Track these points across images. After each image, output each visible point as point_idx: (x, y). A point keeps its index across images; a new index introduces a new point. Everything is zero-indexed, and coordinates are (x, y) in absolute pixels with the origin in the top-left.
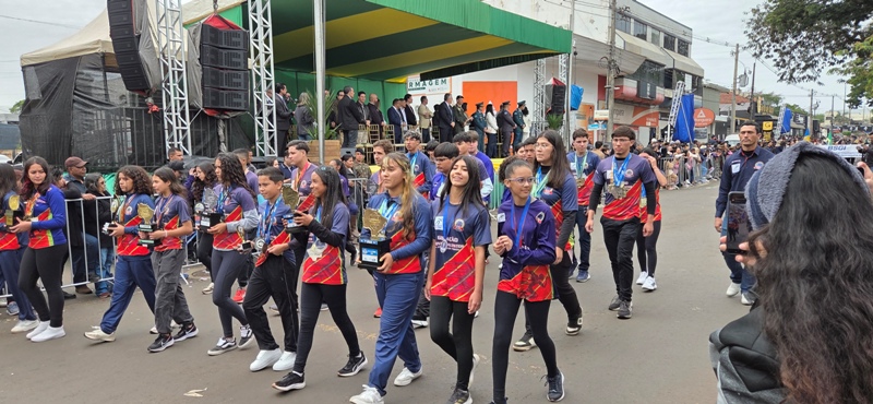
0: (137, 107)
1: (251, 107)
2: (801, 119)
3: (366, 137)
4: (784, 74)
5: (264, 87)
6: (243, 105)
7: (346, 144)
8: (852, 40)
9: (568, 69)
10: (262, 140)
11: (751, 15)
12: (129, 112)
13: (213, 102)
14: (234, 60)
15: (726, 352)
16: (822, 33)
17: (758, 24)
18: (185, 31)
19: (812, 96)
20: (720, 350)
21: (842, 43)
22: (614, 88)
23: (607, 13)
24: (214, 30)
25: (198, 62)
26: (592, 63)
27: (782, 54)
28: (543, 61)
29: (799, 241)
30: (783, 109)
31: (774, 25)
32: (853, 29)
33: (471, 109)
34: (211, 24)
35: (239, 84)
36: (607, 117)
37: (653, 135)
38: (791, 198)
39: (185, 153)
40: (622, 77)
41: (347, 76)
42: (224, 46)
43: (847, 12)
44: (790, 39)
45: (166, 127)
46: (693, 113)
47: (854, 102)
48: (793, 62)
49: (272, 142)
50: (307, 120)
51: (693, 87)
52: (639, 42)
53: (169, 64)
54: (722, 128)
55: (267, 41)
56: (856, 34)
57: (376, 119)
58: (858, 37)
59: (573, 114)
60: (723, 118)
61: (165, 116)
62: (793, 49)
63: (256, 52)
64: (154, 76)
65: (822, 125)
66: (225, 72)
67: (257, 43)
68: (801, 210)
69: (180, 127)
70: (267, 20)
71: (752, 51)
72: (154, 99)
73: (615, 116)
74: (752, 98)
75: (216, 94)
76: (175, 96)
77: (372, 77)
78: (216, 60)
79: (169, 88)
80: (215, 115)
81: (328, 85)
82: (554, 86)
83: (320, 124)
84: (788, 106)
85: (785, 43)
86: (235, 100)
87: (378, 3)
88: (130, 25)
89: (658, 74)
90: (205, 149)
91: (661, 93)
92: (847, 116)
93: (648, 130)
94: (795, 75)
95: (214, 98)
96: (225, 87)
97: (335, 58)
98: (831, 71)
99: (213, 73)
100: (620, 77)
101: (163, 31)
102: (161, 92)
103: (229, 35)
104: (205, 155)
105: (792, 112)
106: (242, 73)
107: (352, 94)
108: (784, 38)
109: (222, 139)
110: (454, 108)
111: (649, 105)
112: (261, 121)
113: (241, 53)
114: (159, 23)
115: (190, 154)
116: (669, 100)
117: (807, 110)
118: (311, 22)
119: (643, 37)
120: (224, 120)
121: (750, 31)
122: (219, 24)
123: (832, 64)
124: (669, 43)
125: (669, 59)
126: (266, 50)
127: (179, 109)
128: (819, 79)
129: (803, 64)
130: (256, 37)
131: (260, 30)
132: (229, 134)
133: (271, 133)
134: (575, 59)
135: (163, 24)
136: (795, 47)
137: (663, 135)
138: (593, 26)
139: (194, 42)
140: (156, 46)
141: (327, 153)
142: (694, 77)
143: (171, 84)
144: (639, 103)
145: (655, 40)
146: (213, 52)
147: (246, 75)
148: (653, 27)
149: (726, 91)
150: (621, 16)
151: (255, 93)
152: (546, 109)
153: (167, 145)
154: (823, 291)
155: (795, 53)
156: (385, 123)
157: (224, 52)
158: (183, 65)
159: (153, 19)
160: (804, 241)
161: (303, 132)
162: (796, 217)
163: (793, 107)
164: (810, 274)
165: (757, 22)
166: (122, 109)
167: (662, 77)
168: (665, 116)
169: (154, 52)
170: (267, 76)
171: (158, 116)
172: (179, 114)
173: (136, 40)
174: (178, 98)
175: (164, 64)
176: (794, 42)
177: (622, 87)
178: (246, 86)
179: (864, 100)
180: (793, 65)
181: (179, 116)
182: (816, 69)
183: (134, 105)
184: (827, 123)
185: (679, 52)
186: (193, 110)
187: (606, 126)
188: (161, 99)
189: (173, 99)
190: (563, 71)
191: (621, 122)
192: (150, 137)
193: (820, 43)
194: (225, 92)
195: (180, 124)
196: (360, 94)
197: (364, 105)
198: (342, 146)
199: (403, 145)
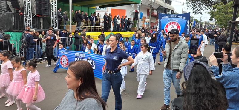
0: (16, 13)
1: (50, 14)
2: (198, 23)
3: (83, 24)
4: (194, 12)
5: (54, 9)
6: (48, 14)
7: (77, 26)
9: (139, 8)
10: (53, 24)
12: (13, 14)
13: (39, 13)
14: (45, 1)
15: (175, 108)
19: (201, 17)
20: (174, 107)
21: (209, 4)
22: (151, 13)
26: (146, 6)
28: (133, 5)
29: (193, 86)
30: (194, 20)
35: (47, 8)
36: (149, 21)
38: (192, 74)
39: (30, 27)
40: (154, 10)
41: (79, 5)
44: (196, 2)
45: (25, 19)
47: (211, 20)
49: (56, 25)
50: (66, 19)
51: (172, 14)
52: (158, 0)
53: (26, 1)
57: (86, 19)
58: (213, 3)
59: (140, 20)
61: (25, 16)
62: (197, 4)
64: (21, 4)
65: (203, 25)
66: (43, 4)
68: (194, 78)
71: (187, 5)
72: (21, 11)
73: (151, 20)
75: (40, 10)
76: (28, 10)
77: (85, 6)
78: (40, 0)
79: (26, 8)
80: (40, 16)
81: (73, 9)
82: (136, 12)
83: (70, 20)
84: (195, 20)
86: (45, 12)
89: (163, 9)
90: (36, 25)
92: (209, 23)
94: (197, 12)
96: (43, 8)
98: (206, 12)
99: (39, 4)
100: (153, 10)
102: (23, 9)
104: (36, 28)
105: (196, 21)
106: (48, 5)
107: (80, 12)
109: (41, 23)
110: (108, 17)
112: (53, 18)
115: (32, 27)
117: (199, 21)
120: (42, 18)
124: (166, 2)
125: (166, 5)
127: (29, 14)
129: (199, 9)
132: (43, 22)
133: (56, 22)
134: (141, 5)
141: (72, 29)
142: (172, 11)
143: (26, 7)
144: (157, 17)
147: (49, 5)
151: (51, 10)
152: (133, 18)
153: (25, 24)
154: (197, 99)
155: (197, 6)
156: (89, 20)
158: (30, 1)
160: (194, 86)
161: (65, 22)
162: (193, 80)
163: (196, 20)
164: (195, 94)
167: (164, 10)
170: (55, 6)
171: (23, 16)
172: (29, 15)
174: (28, 11)
176: (197, 3)
177: (153, 13)
178: (49, 8)
179: (214, 19)
180: (196, 9)
181: (29, 16)
182: (202, 11)
183: (15, 12)
184: (204, 24)
185: (169, 4)
186: (33, 15)
187: (149, 24)
188: (23, 11)
189: (27, 11)
190: (138, 8)
191: (153, 22)
192: (20, 22)
193: (204, 4)
194: (43, 10)
195: (29, 18)
196: (82, 12)
197: (83, 15)
198: (76, 27)
199: (94, 27)
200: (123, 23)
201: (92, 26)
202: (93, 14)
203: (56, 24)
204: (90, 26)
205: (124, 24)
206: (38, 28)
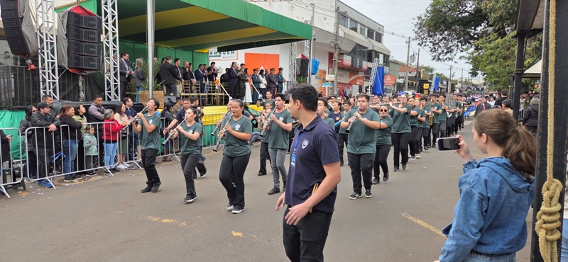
0: (19, 65)
1: (101, 68)
2: (445, 83)
3: (181, 89)
4: (435, 56)
5: (112, 55)
6: (96, 66)
7: (168, 94)
8: (472, 38)
9: (310, 49)
10: (110, 90)
11: (417, 20)
12: (14, 69)
13: (76, 64)
14: (91, 36)
16: (456, 32)
17: (421, 26)
18: (56, 14)
19: (450, 69)
21: (467, 39)
22: (337, 61)
23: (334, 15)
24: (77, 16)
25: (65, 37)
26: (325, 45)
27: (434, 44)
28: (295, 43)
30: (434, 79)
31: (429, 27)
32: (473, 31)
33: (250, 72)
34: (75, 11)
35: (94, 52)
36: (333, 79)
37: (360, 90)
39: (54, 98)
40: (343, 54)
41: (169, 47)
42: (84, 26)
43: (470, 22)
44: (438, 36)
45: (41, 80)
46: (383, 78)
47: (474, 74)
48: (440, 49)
49: (116, 91)
50: (141, 77)
51: (384, 62)
52: (353, 33)
53: (44, 37)
54: (400, 87)
55: (114, 24)
56: (475, 34)
57: (187, 77)
58: (476, 36)
59: (313, 77)
60: (401, 81)
61: (40, 72)
63: (107, 31)
64: (32, 44)
65: (456, 86)
66: (84, 44)
67: (107, 25)
69: (51, 80)
70: (115, 10)
71: (417, 42)
72: (33, 61)
73: (338, 78)
74: (418, 69)
75: (77, 59)
76: (48, 59)
77: (185, 48)
78: (78, 35)
79: (43, 53)
80: (77, 73)
81: (156, 54)
82: (302, 59)
83: (150, 80)
84: (438, 74)
85: (436, 38)
86: (91, 63)
87: (190, 3)
88: (16, 10)
89: (364, 52)
90: (68, 94)
91: (366, 64)
92: (470, 81)
93: (358, 87)
94: (441, 57)
95: (76, 61)
96: (84, 54)
97: (161, 36)
99: (76, 44)
100: (341, 54)
101: (40, 14)
102: (37, 56)
103: (87, 19)
104: (68, 100)
105: (440, 78)
106: (96, 45)
108: (435, 35)
109: (81, 89)
111: (358, 72)
112: (109, 77)
113: (96, 32)
114: (37, 9)
115: (58, 99)
116: (370, 69)
117: (448, 77)
118: (145, 12)
119: (355, 29)
120: (83, 76)
121: (416, 30)
122: (81, 12)
123: (462, 51)
124: (370, 34)
125: (370, 44)
126: (113, 30)
127: (50, 68)
128: (455, 60)
129: (445, 51)
130: (107, 21)
131: (109, 16)
132: (86, 85)
133: (115, 85)
134: (314, 42)
135: (40, 9)
136: (441, 40)
137: (367, 91)
138: (326, 22)
139: (62, 23)
140: (34, 24)
142: (385, 55)
143: (45, 51)
144: (353, 70)
145: (362, 33)
146: (76, 30)
147: (99, 46)
148: (361, 25)
149: (403, 65)
150: (342, 16)
151: (105, 58)
152: (297, 73)
155: (441, 44)
156: (194, 79)
157: (84, 30)
158: (54, 38)
159: (32, 5)
161: (138, 85)
163: (440, 75)
165: (421, 24)
166: (8, 67)
167: (366, 54)
168: (368, 78)
169: (33, 29)
170: (114, 47)
171: (36, 72)
172: (50, 71)
173: (20, 20)
174: (50, 60)
175: (40, 37)
176: (441, 37)
177: (342, 60)
178: (99, 54)
179: (479, 72)
180: (440, 51)
181: (51, 73)
182: (453, 54)
183: (17, 64)
184: (459, 85)
185: (376, 40)
186: (61, 69)
187: (333, 85)
188: (38, 61)
189: (46, 60)
190: (306, 50)
191: (342, 82)
192: (28, 86)
193: (455, 38)
194: (84, 57)
195: (51, 78)
196: (176, 60)
197: (180, 68)
198: (165, 95)
199: (206, 94)
200: (274, 83)
201: (202, 92)
202: (204, 65)
203: (117, 89)
204: (198, 92)
205: (277, 86)
206: (74, 101)
